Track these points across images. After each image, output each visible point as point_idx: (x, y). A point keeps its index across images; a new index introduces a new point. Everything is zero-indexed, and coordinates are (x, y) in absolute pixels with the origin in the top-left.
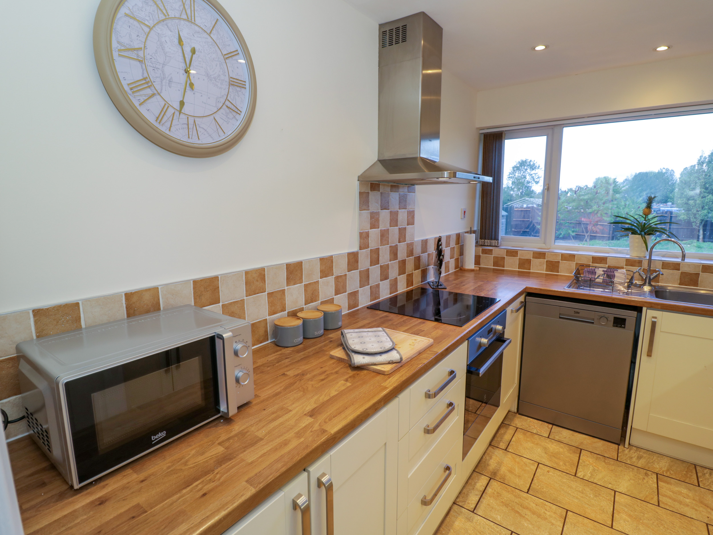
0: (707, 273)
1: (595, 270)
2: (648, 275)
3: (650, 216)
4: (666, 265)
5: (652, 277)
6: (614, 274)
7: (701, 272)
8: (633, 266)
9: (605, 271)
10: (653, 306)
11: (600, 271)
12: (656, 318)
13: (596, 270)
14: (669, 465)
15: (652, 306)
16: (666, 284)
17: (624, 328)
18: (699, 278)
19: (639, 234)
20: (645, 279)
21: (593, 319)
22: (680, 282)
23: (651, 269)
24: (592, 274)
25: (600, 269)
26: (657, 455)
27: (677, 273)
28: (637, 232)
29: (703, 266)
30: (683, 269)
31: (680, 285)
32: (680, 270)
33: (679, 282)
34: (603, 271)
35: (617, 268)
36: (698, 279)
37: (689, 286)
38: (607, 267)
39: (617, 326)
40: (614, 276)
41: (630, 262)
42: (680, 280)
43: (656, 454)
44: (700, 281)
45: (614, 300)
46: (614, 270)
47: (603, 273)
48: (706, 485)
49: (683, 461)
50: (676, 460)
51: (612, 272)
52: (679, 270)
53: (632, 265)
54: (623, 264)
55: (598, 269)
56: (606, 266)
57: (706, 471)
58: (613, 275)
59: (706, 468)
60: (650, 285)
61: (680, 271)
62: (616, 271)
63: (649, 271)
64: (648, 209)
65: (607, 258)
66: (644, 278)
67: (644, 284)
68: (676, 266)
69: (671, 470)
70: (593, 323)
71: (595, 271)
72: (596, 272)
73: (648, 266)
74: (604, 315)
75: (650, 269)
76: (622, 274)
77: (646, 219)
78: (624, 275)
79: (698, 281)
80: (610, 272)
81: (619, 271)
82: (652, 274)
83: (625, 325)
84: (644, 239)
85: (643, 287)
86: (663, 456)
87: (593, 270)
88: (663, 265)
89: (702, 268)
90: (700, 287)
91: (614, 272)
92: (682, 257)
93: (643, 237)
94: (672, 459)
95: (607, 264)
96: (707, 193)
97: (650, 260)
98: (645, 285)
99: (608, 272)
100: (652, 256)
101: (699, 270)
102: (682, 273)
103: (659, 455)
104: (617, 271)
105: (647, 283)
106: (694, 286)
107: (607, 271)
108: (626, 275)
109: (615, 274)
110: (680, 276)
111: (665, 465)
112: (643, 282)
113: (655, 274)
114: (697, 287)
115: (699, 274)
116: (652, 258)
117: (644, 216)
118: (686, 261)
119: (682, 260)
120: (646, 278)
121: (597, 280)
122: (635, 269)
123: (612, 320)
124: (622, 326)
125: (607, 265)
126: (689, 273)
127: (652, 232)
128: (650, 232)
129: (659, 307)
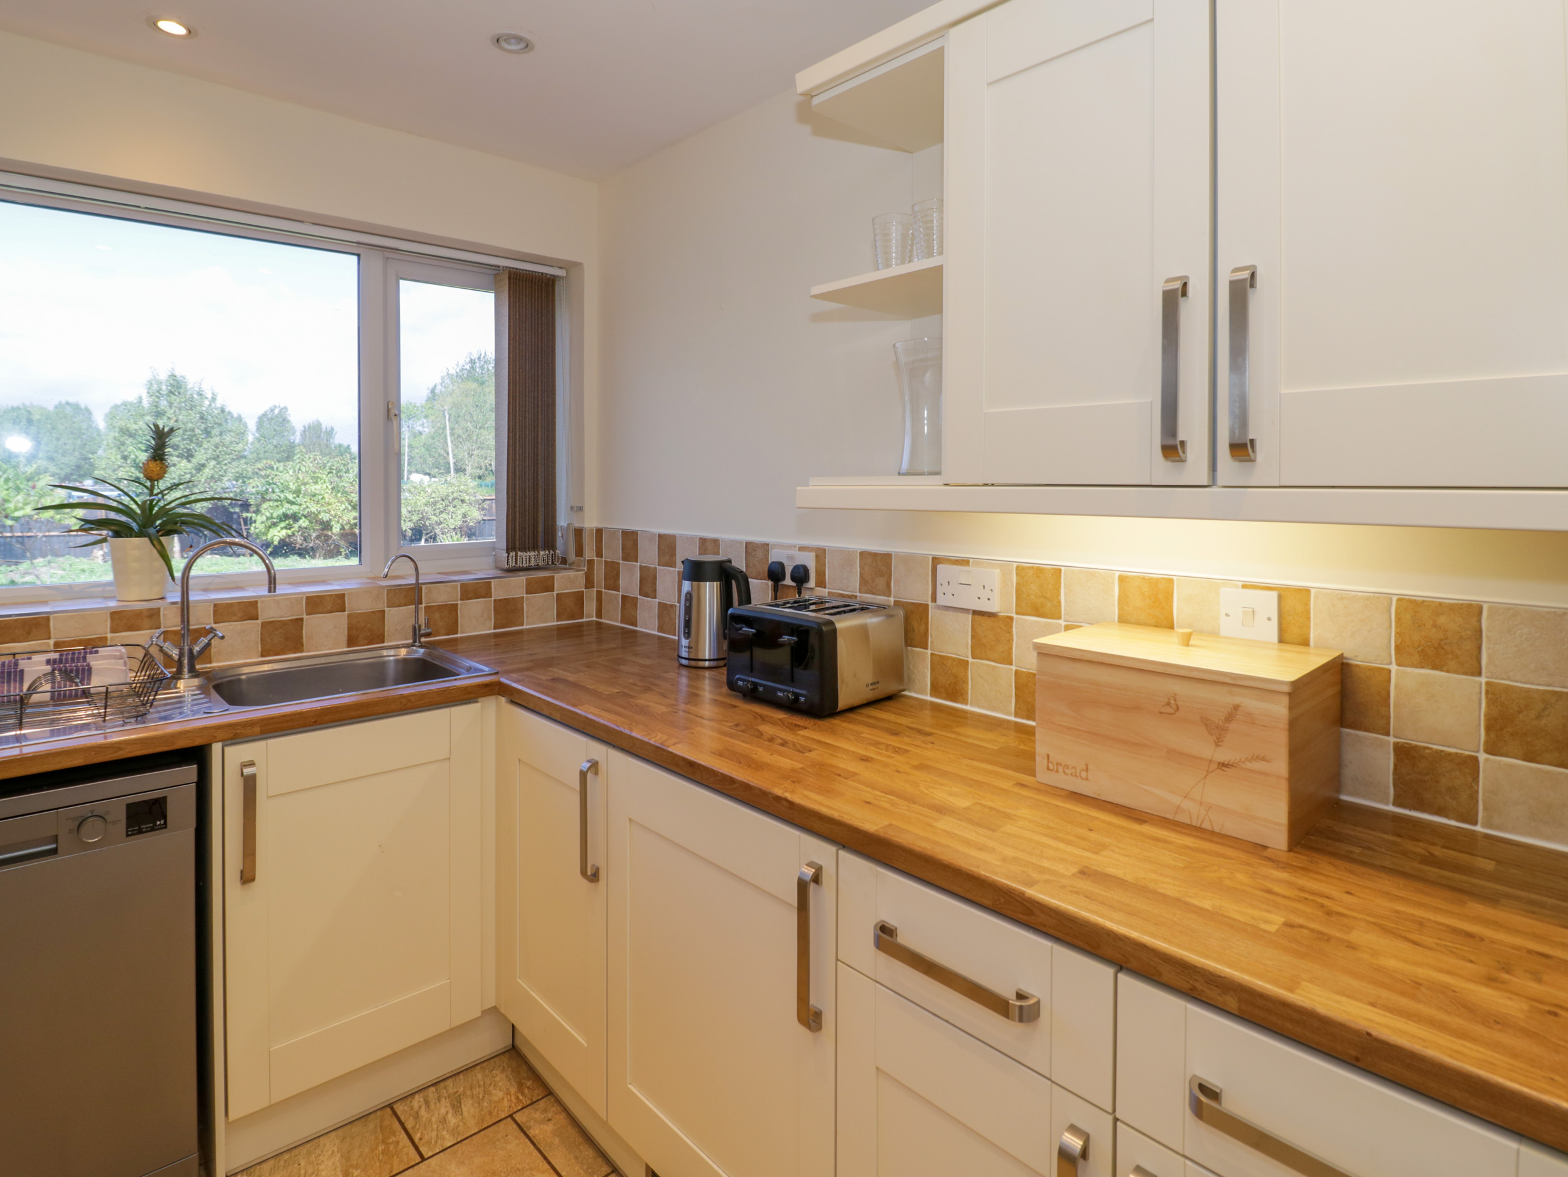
0: (317, 613)
1: (16, 664)
2: (186, 648)
3: (162, 485)
4: (222, 612)
5: (197, 649)
6: (88, 665)
7: (305, 613)
8: (134, 631)
9: (55, 661)
10: (239, 731)
11: (39, 663)
12: (251, 764)
13: (23, 664)
14: (342, 1156)
15: (236, 734)
16: (229, 660)
17: (165, 826)
18: (302, 629)
19: (140, 535)
20: (180, 659)
21: (55, 839)
22: (262, 648)
23: (191, 627)
24: (9, 682)
25: (37, 658)
26: (303, 1150)
27: (253, 628)
28: (131, 529)
29: (307, 598)
30: (268, 613)
31: (262, 656)
32: (260, 617)
33: (260, 649)
34: (48, 662)
35: (94, 645)
36: (302, 633)
37: (284, 654)
38: (52, 648)
39: (140, 832)
40: (90, 669)
41: (123, 620)
42: (262, 644)
43: (301, 1148)
44: (306, 637)
45: (120, 749)
46: (86, 653)
47: (49, 668)
48: (433, 1142)
49: (364, 1117)
50: (349, 1126)
51: (78, 659)
52: (257, 619)
53: (131, 628)
54: (103, 628)
55: (30, 658)
56: (48, 644)
57: (417, 1101)
58: (83, 670)
59: (412, 1095)
60: (194, 673)
61: (259, 621)
62: (91, 653)
63: (187, 633)
64: (158, 462)
65: (48, 619)
66: (176, 657)
67: (177, 676)
68: (248, 610)
69: (352, 1166)
70: (54, 852)
71: (20, 668)
72: (22, 672)
73: (183, 622)
74: (92, 812)
75: (188, 630)
76: (112, 661)
77: (155, 492)
78: (122, 661)
79: (302, 638)
80: (73, 660)
81: (102, 651)
82: (195, 641)
83: (165, 817)
84: (158, 547)
85: (176, 683)
86: (317, 1140)
87: (10, 666)
88: (215, 612)
89: (307, 603)
90: (308, 651)
91: (85, 658)
92: (270, 583)
93: (155, 543)
94: (340, 1132)
95: (49, 638)
96: (178, 457)
97: (185, 606)
98: (180, 678)
99: (67, 662)
100: (190, 593)
101: (300, 611)
102: (264, 625)
103: (308, 1146)
104: (97, 652)
105: (186, 670)
106: (295, 653)
107: (61, 661)
108: (127, 659)
109: (92, 663)
110: (261, 634)
111: (333, 1164)
112: (174, 670)
113: (204, 641)
114: (302, 651)
115: (302, 619)
116: (191, 598)
117: (148, 484)
118: (278, 592)
119: (270, 591)
120: (181, 655)
121: (35, 698)
122: (142, 636)
123: (122, 815)
124: (155, 824)
125: (51, 642)
126: (280, 621)
127: (175, 527)
128: (169, 527)
129: (257, 729)
